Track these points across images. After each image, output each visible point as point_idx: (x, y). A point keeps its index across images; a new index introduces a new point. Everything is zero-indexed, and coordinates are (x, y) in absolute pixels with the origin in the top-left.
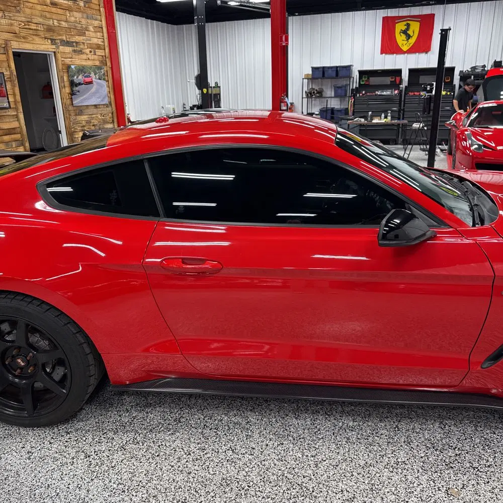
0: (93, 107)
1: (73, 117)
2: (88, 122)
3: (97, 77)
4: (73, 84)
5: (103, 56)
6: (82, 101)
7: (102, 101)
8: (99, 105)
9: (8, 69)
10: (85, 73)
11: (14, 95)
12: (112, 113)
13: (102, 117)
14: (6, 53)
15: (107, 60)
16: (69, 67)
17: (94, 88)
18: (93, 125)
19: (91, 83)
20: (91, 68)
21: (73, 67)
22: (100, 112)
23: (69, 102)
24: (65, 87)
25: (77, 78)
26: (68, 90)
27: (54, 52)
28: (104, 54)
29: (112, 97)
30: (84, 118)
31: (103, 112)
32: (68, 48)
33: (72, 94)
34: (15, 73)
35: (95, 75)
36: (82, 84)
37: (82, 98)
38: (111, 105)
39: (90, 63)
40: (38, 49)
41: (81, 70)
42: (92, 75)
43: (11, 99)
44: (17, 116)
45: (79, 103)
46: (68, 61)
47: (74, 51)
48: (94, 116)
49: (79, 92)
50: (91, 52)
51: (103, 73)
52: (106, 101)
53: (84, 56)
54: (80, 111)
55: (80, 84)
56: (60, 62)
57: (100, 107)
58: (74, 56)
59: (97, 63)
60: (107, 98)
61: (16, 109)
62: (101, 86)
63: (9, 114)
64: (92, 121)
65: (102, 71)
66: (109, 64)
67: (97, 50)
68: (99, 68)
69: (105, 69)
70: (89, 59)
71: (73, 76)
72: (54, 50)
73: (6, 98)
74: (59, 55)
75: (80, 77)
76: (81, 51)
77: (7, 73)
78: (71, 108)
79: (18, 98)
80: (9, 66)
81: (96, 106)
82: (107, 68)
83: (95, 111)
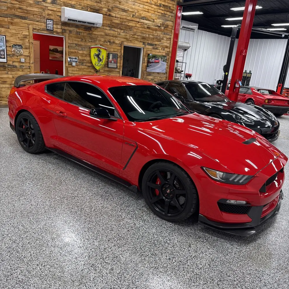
1: (145, 76)
2: (152, 79)
3: (162, 60)
4: (148, 62)
5: (168, 51)
6: (151, 70)
7: (162, 71)
8: (160, 73)
9: (120, 53)
10: (156, 58)
11: (120, 63)
12: (166, 77)
13: (160, 78)
14: (121, 46)
15: (170, 53)
16: (149, 55)
17: (160, 64)
18: (154, 81)
19: (158, 62)
20: (160, 56)
21: (151, 55)
23: (145, 69)
24: (144, 63)
25: (151, 60)
26: (146, 64)
27: (143, 48)
29: (168, 70)
30: (150, 77)
31: (161, 76)
32: (151, 46)
33: (147, 66)
34: (123, 55)
35: (161, 59)
36: (154, 63)
37: (151, 69)
38: (167, 74)
39: (160, 54)
40: (136, 46)
41: (154, 57)
42: (160, 59)
43: (118, 65)
44: (119, 72)
45: (150, 70)
46: (149, 52)
47: (153, 48)
48: (156, 77)
49: (151, 66)
50: (162, 49)
51: (166, 59)
52: (164, 72)
53: (158, 51)
54: (149, 74)
55: (152, 62)
56: (145, 52)
57: (161, 74)
58: (152, 50)
59: (164, 54)
60: (165, 70)
61: (120, 69)
62: (163, 65)
63: (116, 70)
64: (154, 79)
65: (166, 58)
66: (170, 55)
67: (165, 49)
68: (165, 56)
69: (168, 57)
70: (160, 52)
71: (150, 59)
72: (143, 47)
73: (116, 64)
74: (145, 50)
75: (153, 59)
76: (157, 48)
77: (119, 54)
78: (145, 72)
79: (122, 65)
80: (121, 52)
81: (158, 73)
82: (169, 57)
83: (157, 75)
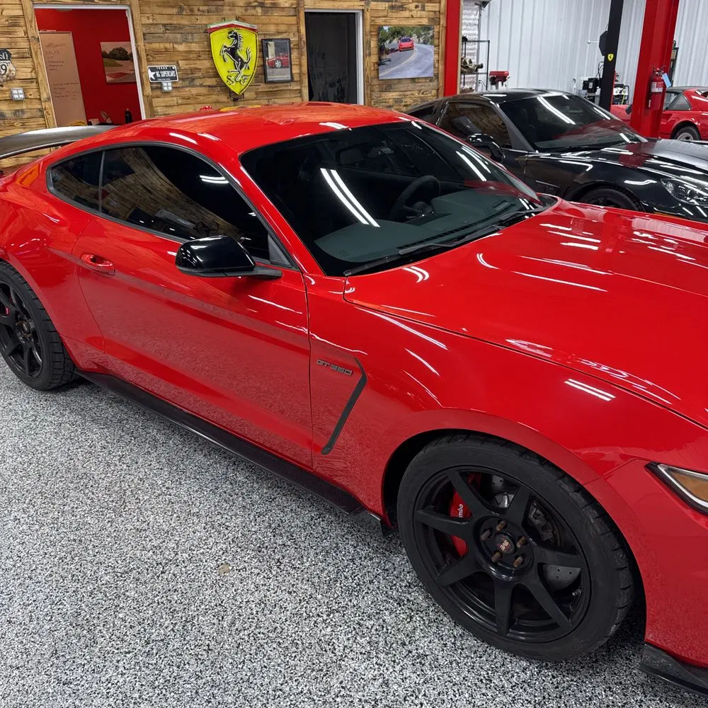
0: (409, 81)
1: (375, 95)
2: (398, 101)
3: (422, 41)
4: (382, 50)
5: (435, 12)
6: (392, 73)
7: (424, 73)
8: (418, 78)
9: (296, 34)
10: (403, 36)
11: (300, 65)
12: (438, 90)
13: (421, 95)
14: (296, 15)
15: (441, 16)
16: (380, 28)
17: (414, 55)
18: (405, 106)
19: (411, 48)
20: (413, 28)
21: (386, 28)
22: (418, 88)
23: (374, 73)
24: (370, 54)
25: (390, 42)
26: (374, 58)
27: (363, 10)
28: (437, 9)
29: (441, 68)
30: (392, 95)
31: (423, 88)
32: (384, 3)
33: (380, 63)
34: (304, 39)
35: (418, 37)
36: (397, 51)
37: (393, 69)
38: (438, 78)
39: (413, 22)
40: (340, 7)
41: (397, 32)
42: (414, 38)
43: (296, 70)
44: (300, 91)
45: (388, 75)
46: (380, 21)
47: (392, 7)
48: (409, 93)
49: (389, 60)
50: (417, 7)
51: (431, 34)
52: (430, 73)
53: (407, 14)
54: (388, 85)
55: (393, 50)
56: (368, 22)
57: (420, 81)
58: (390, 14)
59: (425, 22)
60: (432, 69)
61: (301, 82)
62: (427, 53)
63: (291, 88)
64: (404, 100)
65: (431, 32)
66: (443, 22)
67: (426, 4)
68: (427, 28)
69: (436, 30)
70: (412, 16)
71: (385, 41)
72: (361, 8)
73: (289, 69)
74: (368, 15)
75: (395, 41)
76: (402, 6)
77: (294, 39)
78: (375, 82)
79: (305, 69)
80: (299, 31)
81: (413, 80)
82: (439, 29)
83: (411, 86)
